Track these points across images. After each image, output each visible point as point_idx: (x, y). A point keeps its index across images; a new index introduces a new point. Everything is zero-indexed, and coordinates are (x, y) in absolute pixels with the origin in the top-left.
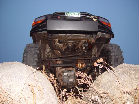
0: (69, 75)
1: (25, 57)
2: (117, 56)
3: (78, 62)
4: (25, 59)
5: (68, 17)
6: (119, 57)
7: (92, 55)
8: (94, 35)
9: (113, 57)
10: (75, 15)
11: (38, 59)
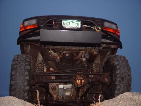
0: (65, 88)
1: (14, 75)
2: (123, 74)
3: (76, 78)
4: (14, 77)
5: (65, 27)
6: (125, 76)
7: (94, 68)
8: (96, 47)
9: (118, 76)
10: (74, 25)
11: (29, 76)
